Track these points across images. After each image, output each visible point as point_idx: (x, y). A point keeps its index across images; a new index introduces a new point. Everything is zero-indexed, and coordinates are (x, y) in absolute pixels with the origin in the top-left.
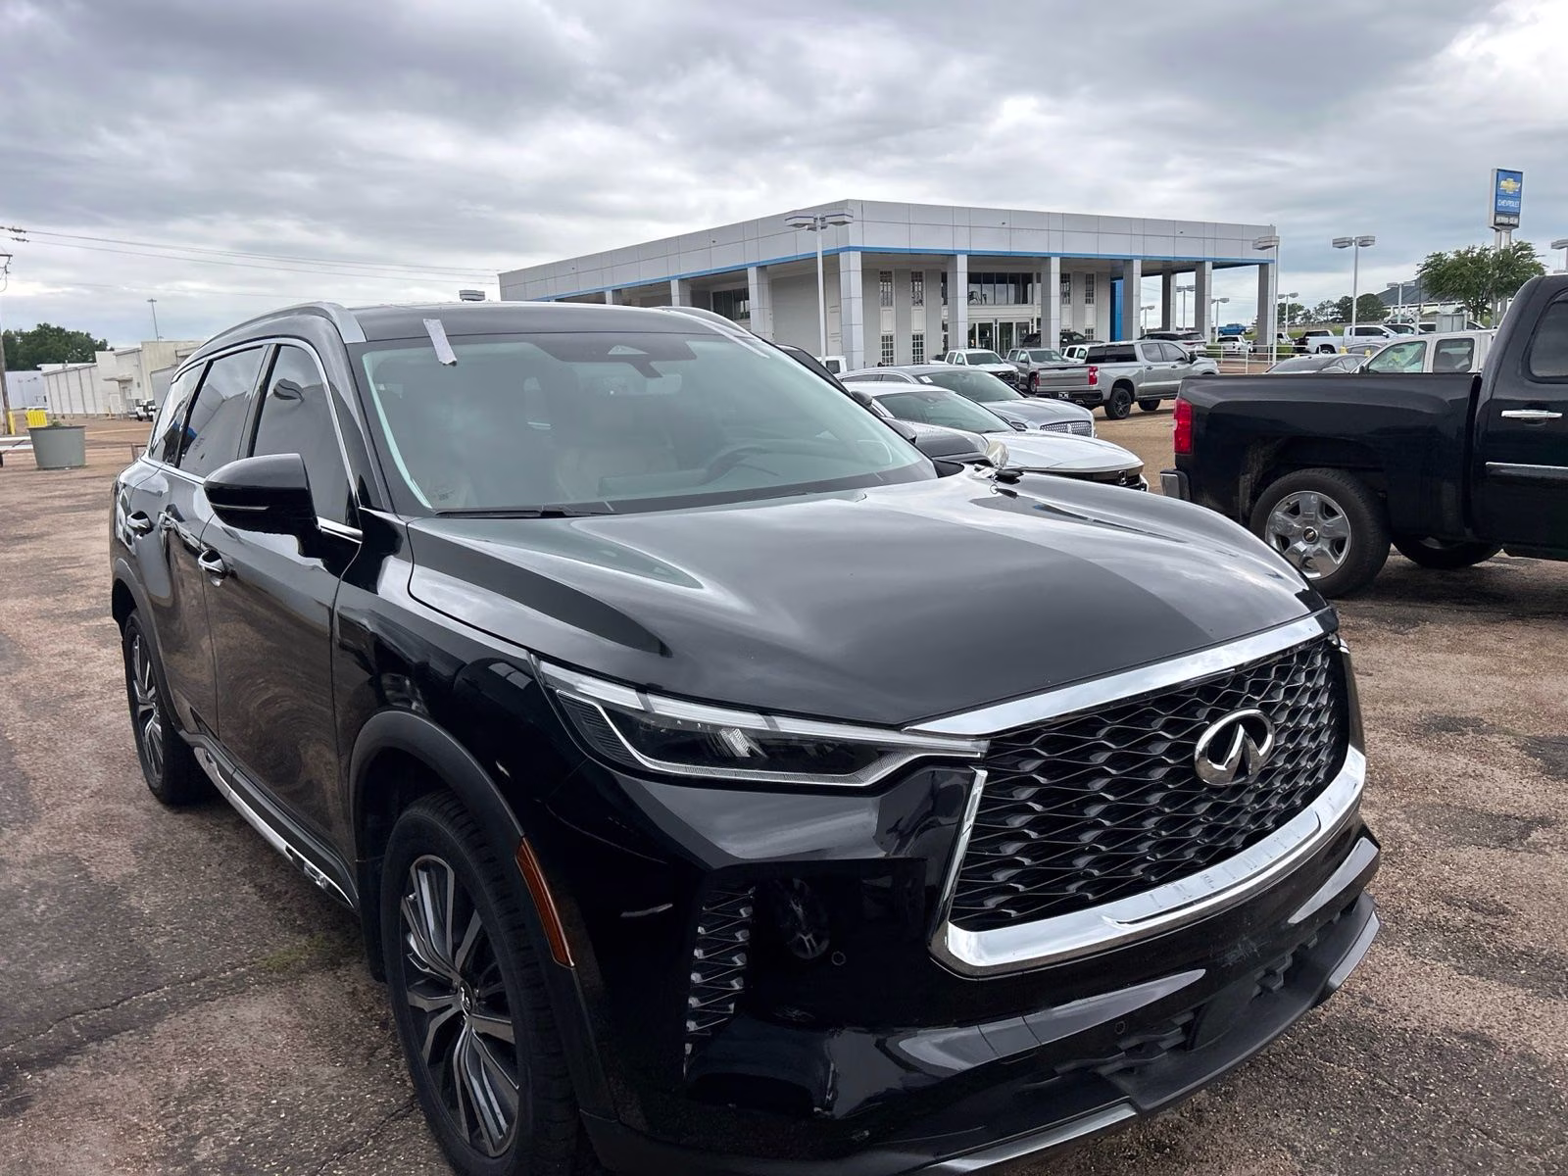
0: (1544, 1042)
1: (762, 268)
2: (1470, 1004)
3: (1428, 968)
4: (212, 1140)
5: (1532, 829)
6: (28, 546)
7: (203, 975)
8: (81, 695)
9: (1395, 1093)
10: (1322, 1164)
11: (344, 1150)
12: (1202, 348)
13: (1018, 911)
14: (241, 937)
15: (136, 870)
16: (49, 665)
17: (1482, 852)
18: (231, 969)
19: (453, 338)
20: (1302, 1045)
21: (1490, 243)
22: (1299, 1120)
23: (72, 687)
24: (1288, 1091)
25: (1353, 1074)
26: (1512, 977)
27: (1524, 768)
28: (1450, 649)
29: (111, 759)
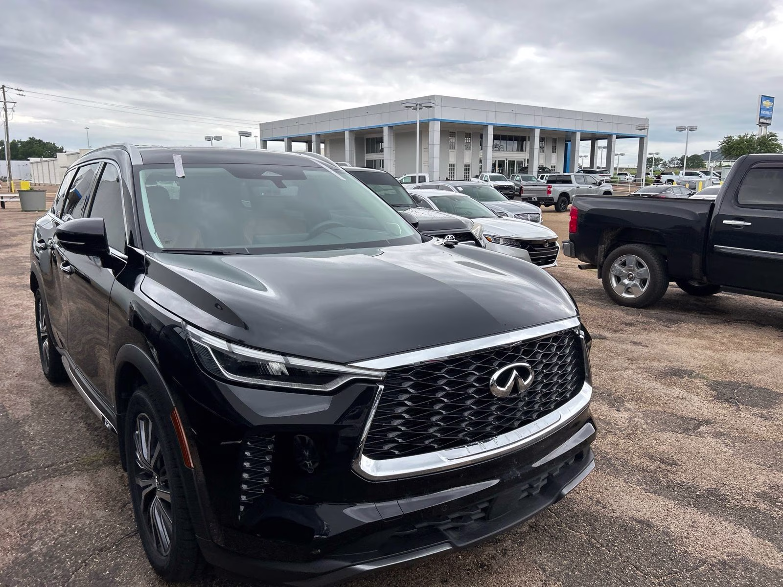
0: (676, 526)
1: (391, 127)
2: (646, 506)
3: (631, 489)
4: (41, 542)
5: (701, 425)
6: (10, 250)
7: (52, 465)
8: (21, 326)
9: (599, 546)
10: (555, 577)
11: (101, 550)
12: (608, 178)
13: (400, 451)
14: (74, 448)
15: (30, 413)
16: (8, 310)
17: (674, 435)
18: (65, 463)
19: (186, 164)
20: (562, 522)
21: (756, 132)
22: (551, 556)
23: (18, 322)
24: (549, 543)
25: (582, 536)
26: (670, 495)
27: (707, 395)
28: (689, 336)
29: (29, 359)
